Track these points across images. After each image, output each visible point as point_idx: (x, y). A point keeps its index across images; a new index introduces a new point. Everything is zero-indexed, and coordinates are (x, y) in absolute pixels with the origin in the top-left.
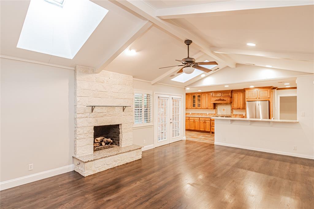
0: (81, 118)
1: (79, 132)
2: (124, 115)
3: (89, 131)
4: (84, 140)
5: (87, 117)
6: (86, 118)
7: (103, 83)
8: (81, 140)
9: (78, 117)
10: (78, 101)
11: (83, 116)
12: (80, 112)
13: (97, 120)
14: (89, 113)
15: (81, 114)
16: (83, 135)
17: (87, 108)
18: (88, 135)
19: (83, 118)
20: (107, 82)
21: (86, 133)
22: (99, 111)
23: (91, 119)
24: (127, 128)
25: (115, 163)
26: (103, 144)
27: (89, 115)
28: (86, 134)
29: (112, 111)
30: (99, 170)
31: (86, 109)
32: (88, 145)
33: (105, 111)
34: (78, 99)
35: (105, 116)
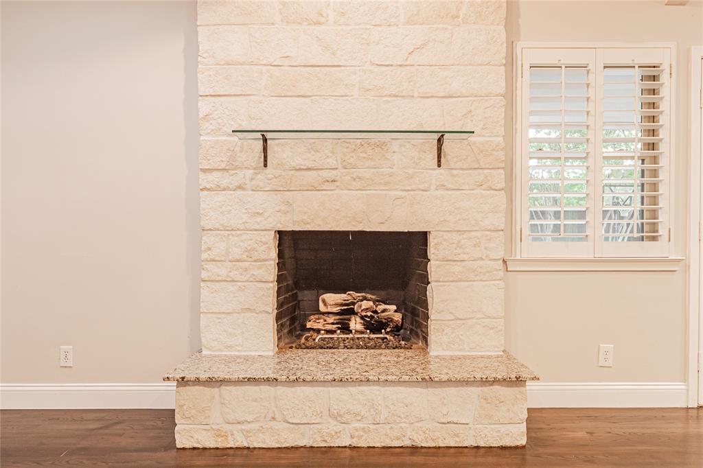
0: (218, 188)
1: (209, 249)
2: (442, 187)
3: (254, 249)
4: (232, 289)
5: (240, 187)
6: (239, 192)
7: (319, 23)
8: (217, 286)
9: (204, 184)
10: (201, 115)
11: (224, 183)
12: (216, 166)
13: (289, 204)
14: (251, 171)
15: (216, 174)
16: (228, 264)
17: (242, 148)
18: (246, 269)
19: (225, 189)
20: (343, 14)
21: (238, 257)
22: (298, 161)
23: (259, 196)
24: (465, 257)
25: (333, 426)
26: (356, 324)
27: (252, 179)
28: (238, 261)
29: (369, 163)
30: (247, 437)
31: (238, 149)
32: (248, 314)
33: (330, 160)
34: (204, 107)
35: (332, 186)
